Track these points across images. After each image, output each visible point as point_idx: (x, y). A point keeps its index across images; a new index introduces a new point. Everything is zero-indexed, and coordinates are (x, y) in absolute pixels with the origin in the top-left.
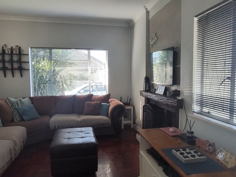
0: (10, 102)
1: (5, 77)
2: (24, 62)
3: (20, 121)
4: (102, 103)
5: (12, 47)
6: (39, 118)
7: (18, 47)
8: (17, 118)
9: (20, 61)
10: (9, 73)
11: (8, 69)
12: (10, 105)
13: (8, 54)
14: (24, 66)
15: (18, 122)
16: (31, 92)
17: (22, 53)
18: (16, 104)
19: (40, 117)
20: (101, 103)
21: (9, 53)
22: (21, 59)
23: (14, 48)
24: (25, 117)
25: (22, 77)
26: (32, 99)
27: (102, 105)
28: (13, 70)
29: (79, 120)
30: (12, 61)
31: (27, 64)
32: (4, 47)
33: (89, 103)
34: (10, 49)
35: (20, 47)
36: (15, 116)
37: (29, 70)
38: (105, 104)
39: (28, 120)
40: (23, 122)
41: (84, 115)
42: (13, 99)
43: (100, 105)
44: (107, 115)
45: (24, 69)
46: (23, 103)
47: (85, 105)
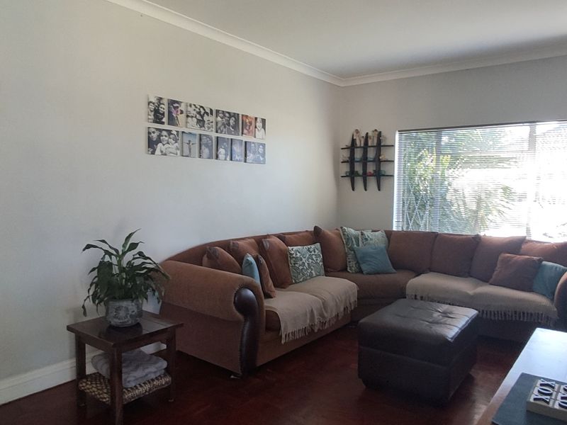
0: (344, 235)
1: (353, 190)
2: (385, 161)
3: (356, 273)
4: (544, 263)
5: (367, 133)
6: (391, 273)
7: (377, 133)
8: (352, 266)
9: (378, 161)
10: (359, 182)
11: (359, 175)
12: (344, 241)
13: (360, 147)
14: (384, 168)
15: (352, 273)
16: (395, 220)
17: (382, 144)
18: (354, 240)
19: (394, 271)
20: (540, 261)
21: (362, 145)
22: (380, 155)
23: (370, 134)
24: (364, 267)
25: (379, 190)
26: (389, 234)
27: (545, 265)
28: (365, 176)
29: (471, 292)
30: (365, 160)
31: (390, 164)
32: (355, 134)
33: (508, 257)
34: (363, 137)
35: (380, 132)
36: (350, 262)
37: (393, 176)
38: (552, 267)
39: (368, 274)
40: (359, 275)
41: (491, 284)
42: (352, 231)
43: (537, 266)
44: (550, 295)
45: (384, 175)
46: (366, 239)
47: (498, 262)
